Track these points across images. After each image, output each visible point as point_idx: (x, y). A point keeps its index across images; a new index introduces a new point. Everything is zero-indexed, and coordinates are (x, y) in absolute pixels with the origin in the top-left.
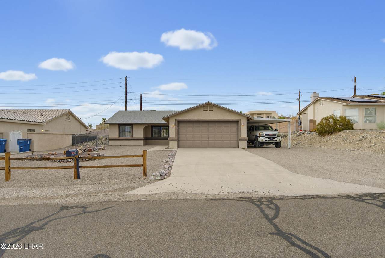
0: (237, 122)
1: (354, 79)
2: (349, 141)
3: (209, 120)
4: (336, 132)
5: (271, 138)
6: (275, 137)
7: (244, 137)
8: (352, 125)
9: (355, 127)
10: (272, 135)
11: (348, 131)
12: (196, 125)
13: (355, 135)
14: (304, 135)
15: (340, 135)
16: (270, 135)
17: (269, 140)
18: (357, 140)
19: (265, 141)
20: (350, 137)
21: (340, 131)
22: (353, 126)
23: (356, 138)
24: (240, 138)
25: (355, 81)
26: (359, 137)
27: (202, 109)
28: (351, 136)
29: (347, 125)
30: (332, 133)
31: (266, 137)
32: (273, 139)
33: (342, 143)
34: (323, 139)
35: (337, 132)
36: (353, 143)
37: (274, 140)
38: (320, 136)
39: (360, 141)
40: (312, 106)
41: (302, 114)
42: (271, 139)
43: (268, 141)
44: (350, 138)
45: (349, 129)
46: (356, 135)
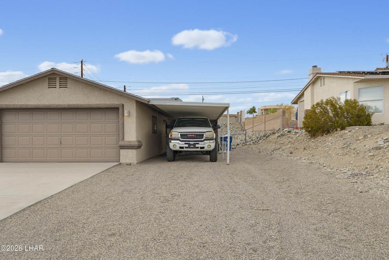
0: (115, 110)
1: (386, 57)
2: (354, 149)
3: (59, 107)
4: (337, 130)
5: (191, 143)
6: (201, 141)
7: (131, 140)
8: (369, 116)
9: (374, 119)
10: (193, 136)
11: (357, 128)
12: (38, 117)
13: (369, 136)
14: (289, 136)
15: (341, 136)
16: (190, 136)
17: (187, 146)
18: (371, 148)
19: (181, 148)
20: (359, 140)
21: (343, 128)
22: (372, 118)
23: (370, 143)
24: (121, 143)
25: (387, 61)
26: (376, 140)
27: (46, 84)
28: (360, 138)
29: (359, 116)
30: (328, 132)
31: (183, 141)
32: (194, 145)
33: (341, 152)
34: (313, 143)
35: (339, 129)
36: (361, 155)
37: (197, 146)
38: (310, 137)
39: (377, 152)
40: (309, 88)
41: (298, 102)
42: (192, 145)
43: (186, 148)
44: (358, 142)
45: (361, 124)
46: (372, 136)
